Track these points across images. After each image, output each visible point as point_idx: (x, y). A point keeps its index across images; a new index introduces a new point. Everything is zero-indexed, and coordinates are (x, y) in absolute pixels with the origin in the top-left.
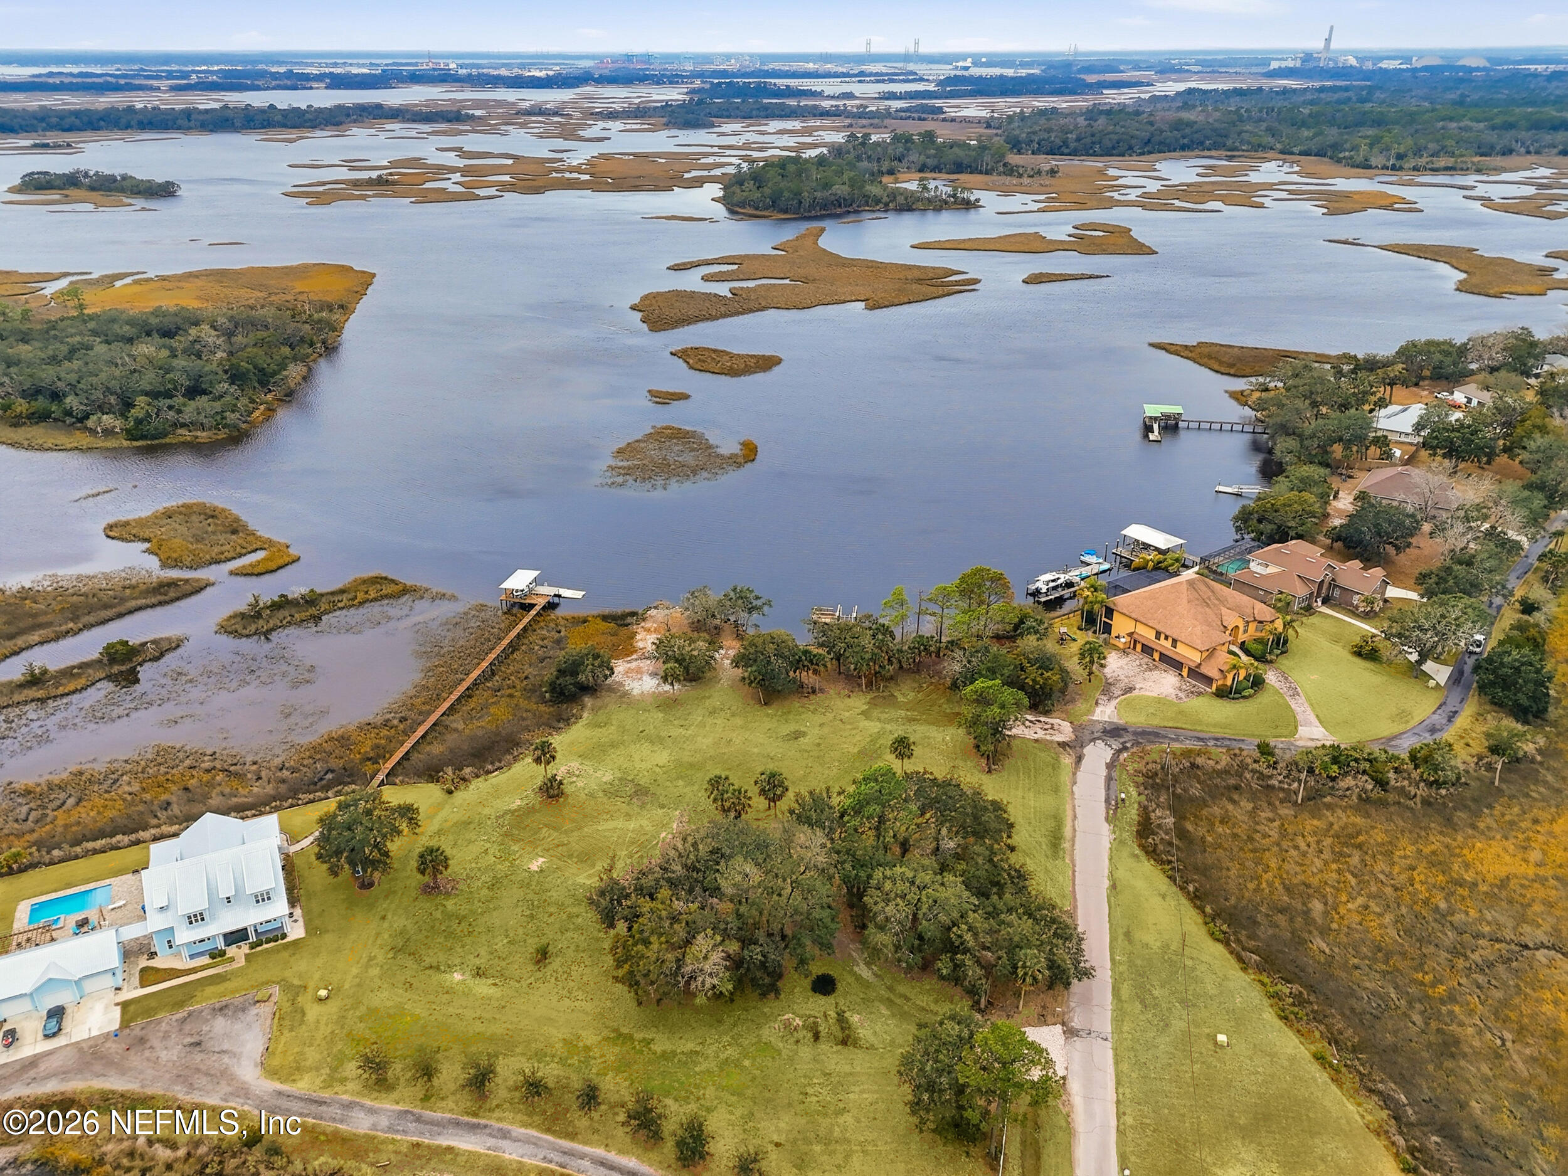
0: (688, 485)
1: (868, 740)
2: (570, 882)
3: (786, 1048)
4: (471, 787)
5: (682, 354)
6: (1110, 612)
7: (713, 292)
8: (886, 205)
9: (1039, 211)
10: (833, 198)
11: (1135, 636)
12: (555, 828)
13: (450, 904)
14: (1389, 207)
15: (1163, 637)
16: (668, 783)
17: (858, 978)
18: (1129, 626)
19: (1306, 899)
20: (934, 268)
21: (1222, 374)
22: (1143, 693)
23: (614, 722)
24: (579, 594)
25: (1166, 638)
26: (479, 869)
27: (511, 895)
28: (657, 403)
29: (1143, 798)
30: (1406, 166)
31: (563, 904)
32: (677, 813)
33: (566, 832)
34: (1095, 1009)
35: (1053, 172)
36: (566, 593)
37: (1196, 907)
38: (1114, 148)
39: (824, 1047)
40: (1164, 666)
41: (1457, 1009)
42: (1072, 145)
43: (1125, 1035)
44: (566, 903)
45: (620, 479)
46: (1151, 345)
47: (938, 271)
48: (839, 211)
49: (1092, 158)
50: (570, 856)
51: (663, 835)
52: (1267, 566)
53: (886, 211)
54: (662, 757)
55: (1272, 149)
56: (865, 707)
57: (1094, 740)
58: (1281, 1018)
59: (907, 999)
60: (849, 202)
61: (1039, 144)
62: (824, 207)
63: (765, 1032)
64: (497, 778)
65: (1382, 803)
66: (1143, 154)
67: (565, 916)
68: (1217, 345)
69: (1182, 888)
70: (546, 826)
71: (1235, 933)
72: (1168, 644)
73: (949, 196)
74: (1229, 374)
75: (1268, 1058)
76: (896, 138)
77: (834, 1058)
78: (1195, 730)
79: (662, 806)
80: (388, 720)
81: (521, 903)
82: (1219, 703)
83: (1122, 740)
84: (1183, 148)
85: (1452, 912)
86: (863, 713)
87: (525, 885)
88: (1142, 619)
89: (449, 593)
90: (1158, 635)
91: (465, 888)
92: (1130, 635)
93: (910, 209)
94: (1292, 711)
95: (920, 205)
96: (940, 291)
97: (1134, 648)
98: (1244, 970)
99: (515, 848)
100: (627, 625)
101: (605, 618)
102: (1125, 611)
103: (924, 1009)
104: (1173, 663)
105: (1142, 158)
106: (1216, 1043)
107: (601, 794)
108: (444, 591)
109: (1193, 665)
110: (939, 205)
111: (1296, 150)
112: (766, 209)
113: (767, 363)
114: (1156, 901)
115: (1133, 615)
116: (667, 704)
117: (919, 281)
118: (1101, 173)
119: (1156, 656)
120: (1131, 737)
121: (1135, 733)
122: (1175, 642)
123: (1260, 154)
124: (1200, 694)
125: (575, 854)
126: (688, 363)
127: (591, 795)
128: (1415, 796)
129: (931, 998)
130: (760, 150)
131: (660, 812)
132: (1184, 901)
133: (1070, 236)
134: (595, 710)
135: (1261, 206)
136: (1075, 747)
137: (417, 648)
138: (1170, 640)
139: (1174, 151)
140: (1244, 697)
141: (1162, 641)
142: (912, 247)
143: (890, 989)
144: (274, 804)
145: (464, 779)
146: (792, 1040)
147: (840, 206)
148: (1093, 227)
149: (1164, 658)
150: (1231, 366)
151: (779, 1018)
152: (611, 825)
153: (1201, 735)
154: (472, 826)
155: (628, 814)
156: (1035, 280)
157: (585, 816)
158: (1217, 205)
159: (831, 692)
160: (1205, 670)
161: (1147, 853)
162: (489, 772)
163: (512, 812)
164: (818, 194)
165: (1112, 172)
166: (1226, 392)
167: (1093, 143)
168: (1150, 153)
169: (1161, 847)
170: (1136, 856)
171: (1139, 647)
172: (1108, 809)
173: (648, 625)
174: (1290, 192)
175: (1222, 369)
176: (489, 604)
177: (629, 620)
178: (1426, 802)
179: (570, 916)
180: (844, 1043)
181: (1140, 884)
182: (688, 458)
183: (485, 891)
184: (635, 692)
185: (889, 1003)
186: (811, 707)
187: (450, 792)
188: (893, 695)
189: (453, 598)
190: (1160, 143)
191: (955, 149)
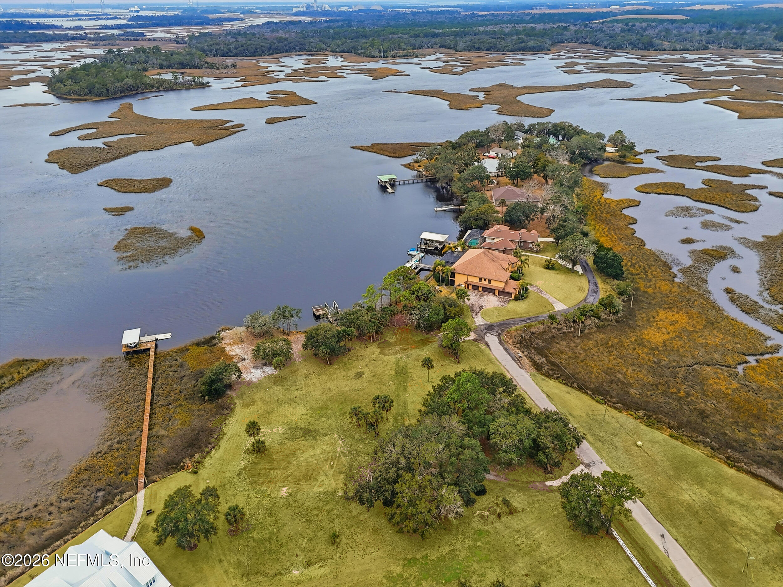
0: (177, 258)
1: (395, 365)
2: (311, 494)
3: (489, 528)
4: (206, 465)
5: (107, 184)
6: (453, 275)
7: (95, 146)
8: (158, 88)
9: (242, 86)
10: (126, 86)
11: (469, 283)
12: (276, 469)
13: (255, 535)
14: (395, 74)
15: (483, 280)
16: (318, 422)
17: (490, 480)
18: (465, 278)
19: (614, 374)
20: (215, 120)
21: (393, 157)
22: (487, 307)
23: (257, 400)
24: (168, 336)
25: (485, 280)
26: (254, 508)
27: (285, 515)
28: (115, 215)
29: (526, 353)
30: (389, 55)
31: (319, 507)
32: (336, 435)
33: (285, 468)
34: (587, 451)
35: (234, 66)
36: (160, 337)
37: (583, 393)
38: (255, 52)
39: (504, 519)
40: (485, 293)
41: (693, 398)
42: (234, 51)
43: (607, 458)
44: (320, 505)
45: (132, 264)
46: (352, 147)
47: (219, 122)
48: (131, 93)
49: (246, 58)
50: (299, 480)
51: (339, 449)
52: (494, 239)
53: (159, 91)
54: (302, 410)
55: (326, 50)
56: (379, 350)
57: (485, 334)
58: (647, 426)
59: (517, 481)
60: (136, 88)
61: (216, 51)
62: (122, 91)
63: (474, 525)
64: (216, 454)
65: (604, 326)
66: (269, 55)
67: (326, 513)
68: (381, 144)
69: (573, 387)
70: (271, 469)
71: (606, 398)
72: (486, 282)
73: (191, 81)
74: (396, 157)
75: (658, 444)
76: (137, 51)
77: (514, 522)
78: (519, 318)
79: (325, 435)
80: (111, 446)
81: (295, 517)
82: (518, 303)
83: (496, 330)
84: (287, 51)
85: (660, 361)
86: (380, 353)
87: (288, 505)
88: (471, 274)
89: (79, 357)
90: (480, 279)
91: (254, 522)
92: (466, 283)
93: (172, 90)
94: (545, 298)
95: (178, 87)
96: (228, 132)
97: (468, 288)
98: (620, 412)
99: (264, 488)
100: (215, 345)
101: (198, 344)
102: (461, 272)
103: (527, 482)
104: (491, 291)
105: (270, 57)
106: (638, 446)
107: (286, 441)
108: (76, 357)
109: (501, 289)
110: (188, 87)
111: (338, 50)
112: (86, 95)
113: (165, 183)
114: (567, 395)
115: (466, 273)
116: (278, 380)
117: (212, 128)
118: (256, 65)
119: (480, 289)
120: (498, 328)
121: (498, 326)
122: (489, 281)
123: (322, 53)
124: (509, 301)
125: (301, 478)
126: (115, 189)
127: (280, 443)
128: (612, 320)
129: (526, 476)
130: (50, 61)
131: (327, 438)
132: (577, 392)
133: (269, 98)
134: (240, 397)
135: (343, 77)
136: (480, 339)
137: (89, 397)
138: (487, 280)
139: (283, 52)
140: (525, 298)
141: (483, 282)
142: (191, 110)
143: (506, 479)
144: (82, 525)
145: (199, 462)
146: (490, 523)
147: (131, 90)
148: (278, 92)
149: (485, 289)
150: (395, 153)
151: (475, 515)
152: (306, 455)
153: (521, 319)
154: (228, 486)
155: (311, 446)
156: (270, 121)
157: (288, 456)
158: (324, 78)
159: (357, 348)
160: (507, 290)
161: (547, 376)
162: (208, 453)
163: (245, 469)
164: (118, 85)
165: (262, 64)
166: (402, 165)
167: (244, 50)
168: (273, 54)
169: (550, 372)
170: (544, 380)
171: (470, 287)
172: (517, 363)
173: (227, 341)
174: (351, 70)
175: (392, 155)
176: (115, 356)
177: (214, 342)
178: (617, 321)
179: (329, 512)
180: (511, 513)
181: (556, 391)
182: (163, 243)
183: (269, 519)
184: (254, 380)
185: (512, 486)
186: (354, 358)
187: (196, 473)
188: (386, 340)
189: (84, 360)
190: (276, 49)
191: (174, 56)
